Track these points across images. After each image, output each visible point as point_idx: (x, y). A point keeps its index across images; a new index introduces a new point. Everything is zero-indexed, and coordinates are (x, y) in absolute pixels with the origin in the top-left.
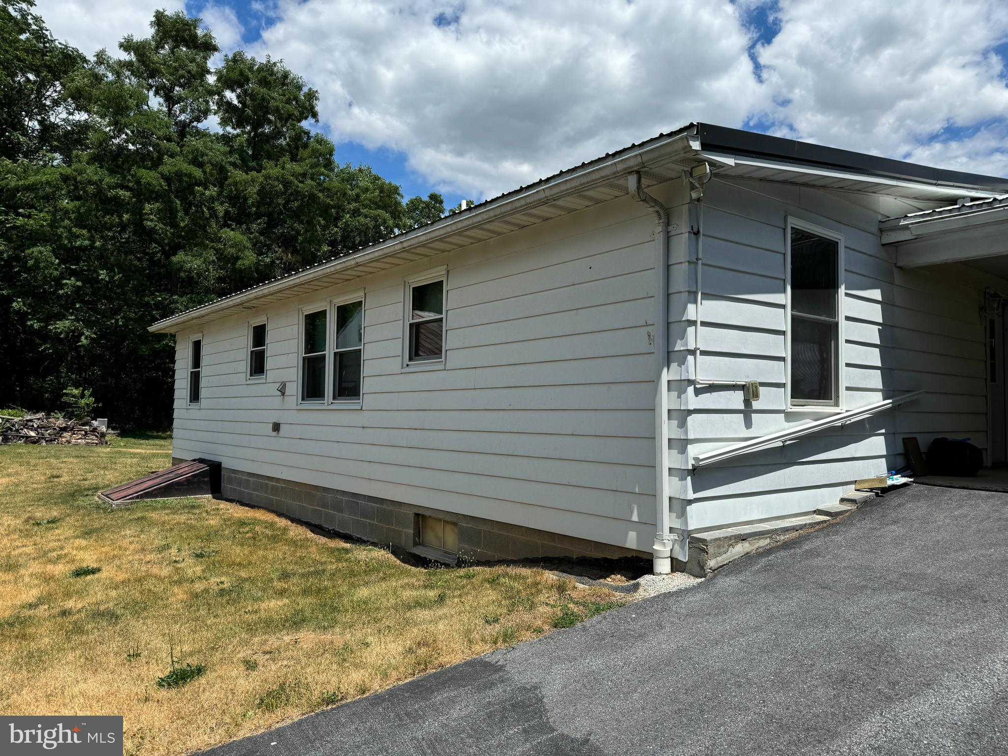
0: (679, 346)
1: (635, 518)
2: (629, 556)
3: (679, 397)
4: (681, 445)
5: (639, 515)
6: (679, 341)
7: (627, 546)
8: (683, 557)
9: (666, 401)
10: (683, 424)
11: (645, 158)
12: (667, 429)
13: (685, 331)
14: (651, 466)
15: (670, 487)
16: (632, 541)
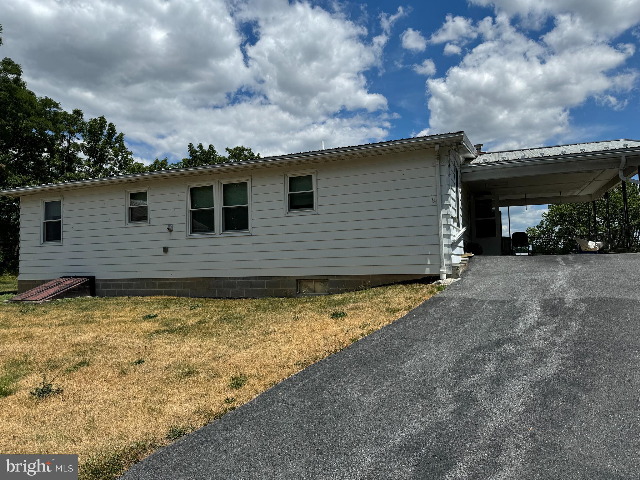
0: (446, 203)
1: (429, 263)
2: (426, 277)
3: (447, 220)
4: (448, 236)
5: (430, 261)
6: (446, 201)
7: (426, 273)
8: (450, 273)
9: (443, 221)
10: (448, 229)
11: (444, 140)
12: (444, 231)
13: (448, 198)
14: (439, 244)
15: (446, 250)
16: (427, 271)
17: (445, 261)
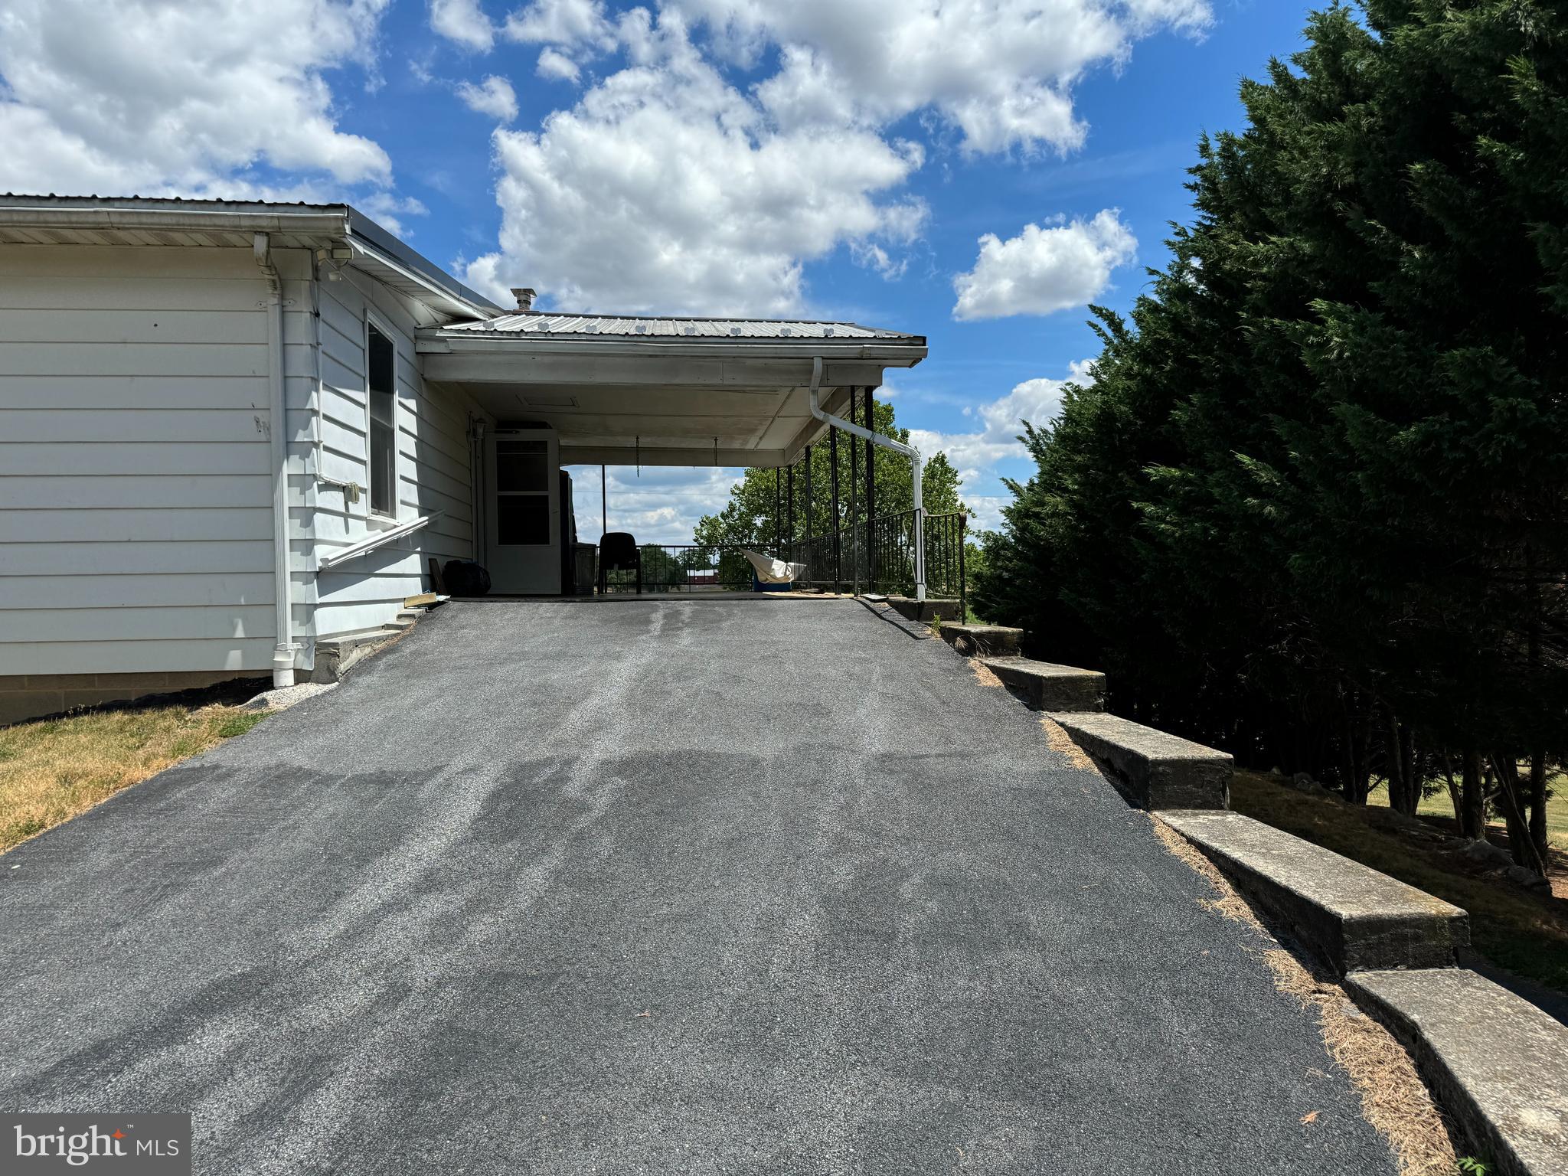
0: (301, 437)
1: (240, 633)
2: (229, 679)
3: (303, 492)
4: (307, 546)
5: (245, 630)
6: (301, 432)
7: (228, 668)
8: (308, 666)
9: (289, 497)
10: (308, 522)
11: (284, 223)
12: (290, 529)
13: (309, 421)
14: (271, 572)
15: (294, 592)
16: (234, 661)
17: (292, 628)
